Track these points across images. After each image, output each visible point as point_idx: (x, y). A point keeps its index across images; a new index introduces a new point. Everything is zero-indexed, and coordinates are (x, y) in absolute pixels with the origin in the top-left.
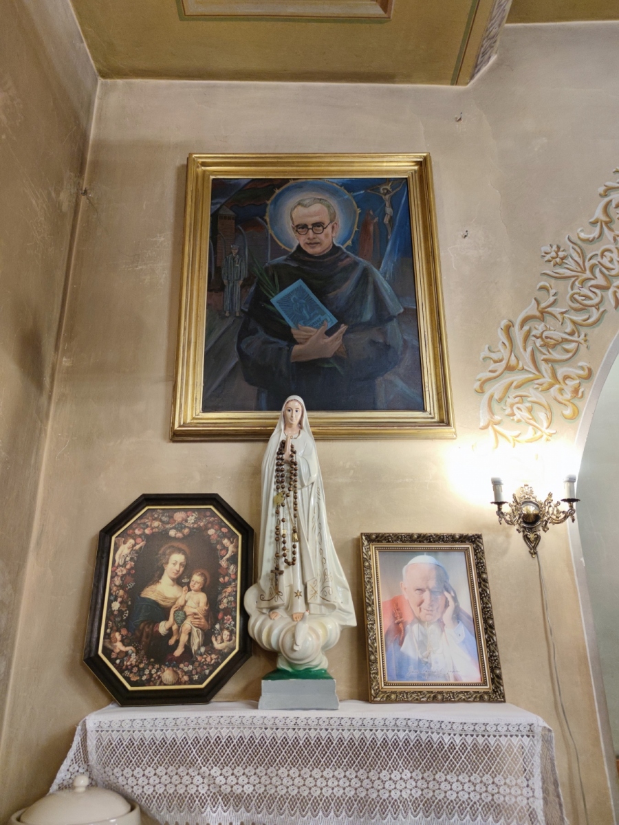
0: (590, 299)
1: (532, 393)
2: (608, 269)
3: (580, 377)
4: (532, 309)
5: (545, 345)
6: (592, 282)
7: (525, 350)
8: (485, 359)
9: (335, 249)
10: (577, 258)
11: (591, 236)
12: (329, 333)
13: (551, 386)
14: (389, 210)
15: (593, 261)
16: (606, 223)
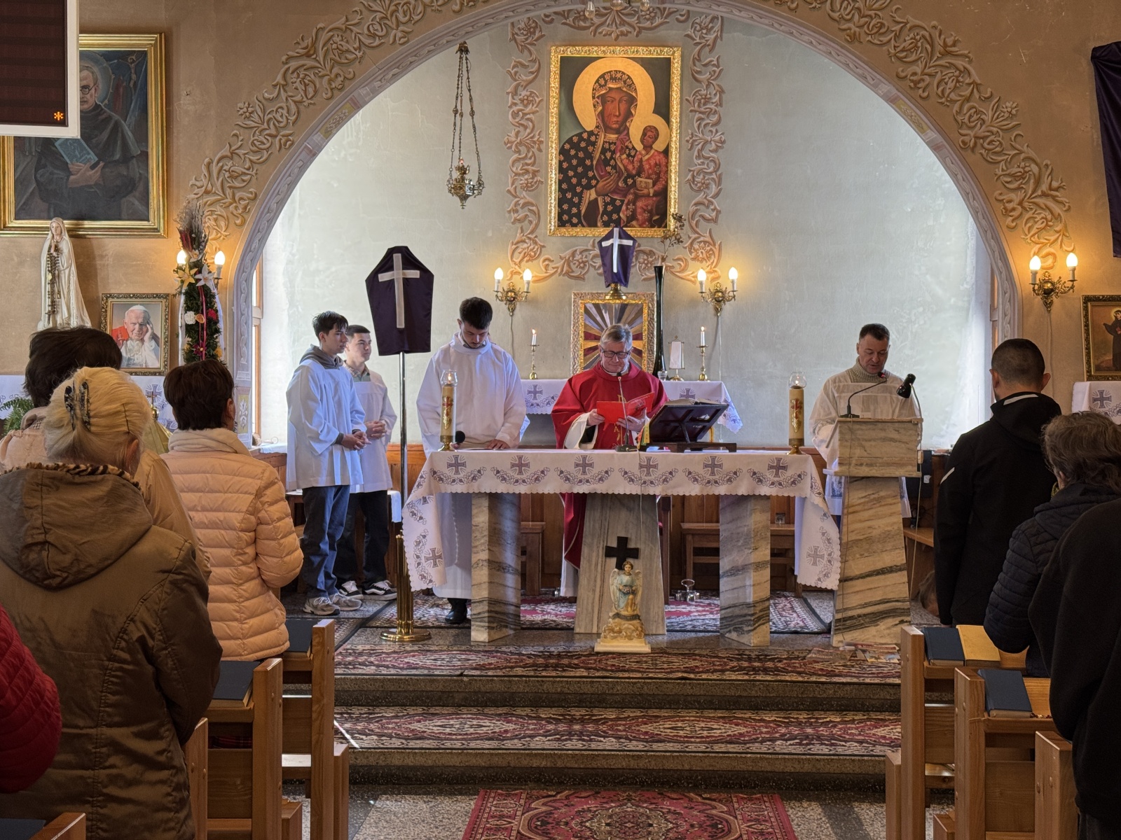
0: (264, 144)
1: (219, 210)
2: (279, 122)
3: (249, 199)
4: (225, 151)
5: (230, 177)
6: (267, 132)
7: (218, 179)
8: (192, 185)
9: (97, 106)
10: (260, 113)
11: (271, 96)
12: (93, 167)
13: (231, 204)
14: (134, 76)
15: (270, 116)
16: (283, 86)
